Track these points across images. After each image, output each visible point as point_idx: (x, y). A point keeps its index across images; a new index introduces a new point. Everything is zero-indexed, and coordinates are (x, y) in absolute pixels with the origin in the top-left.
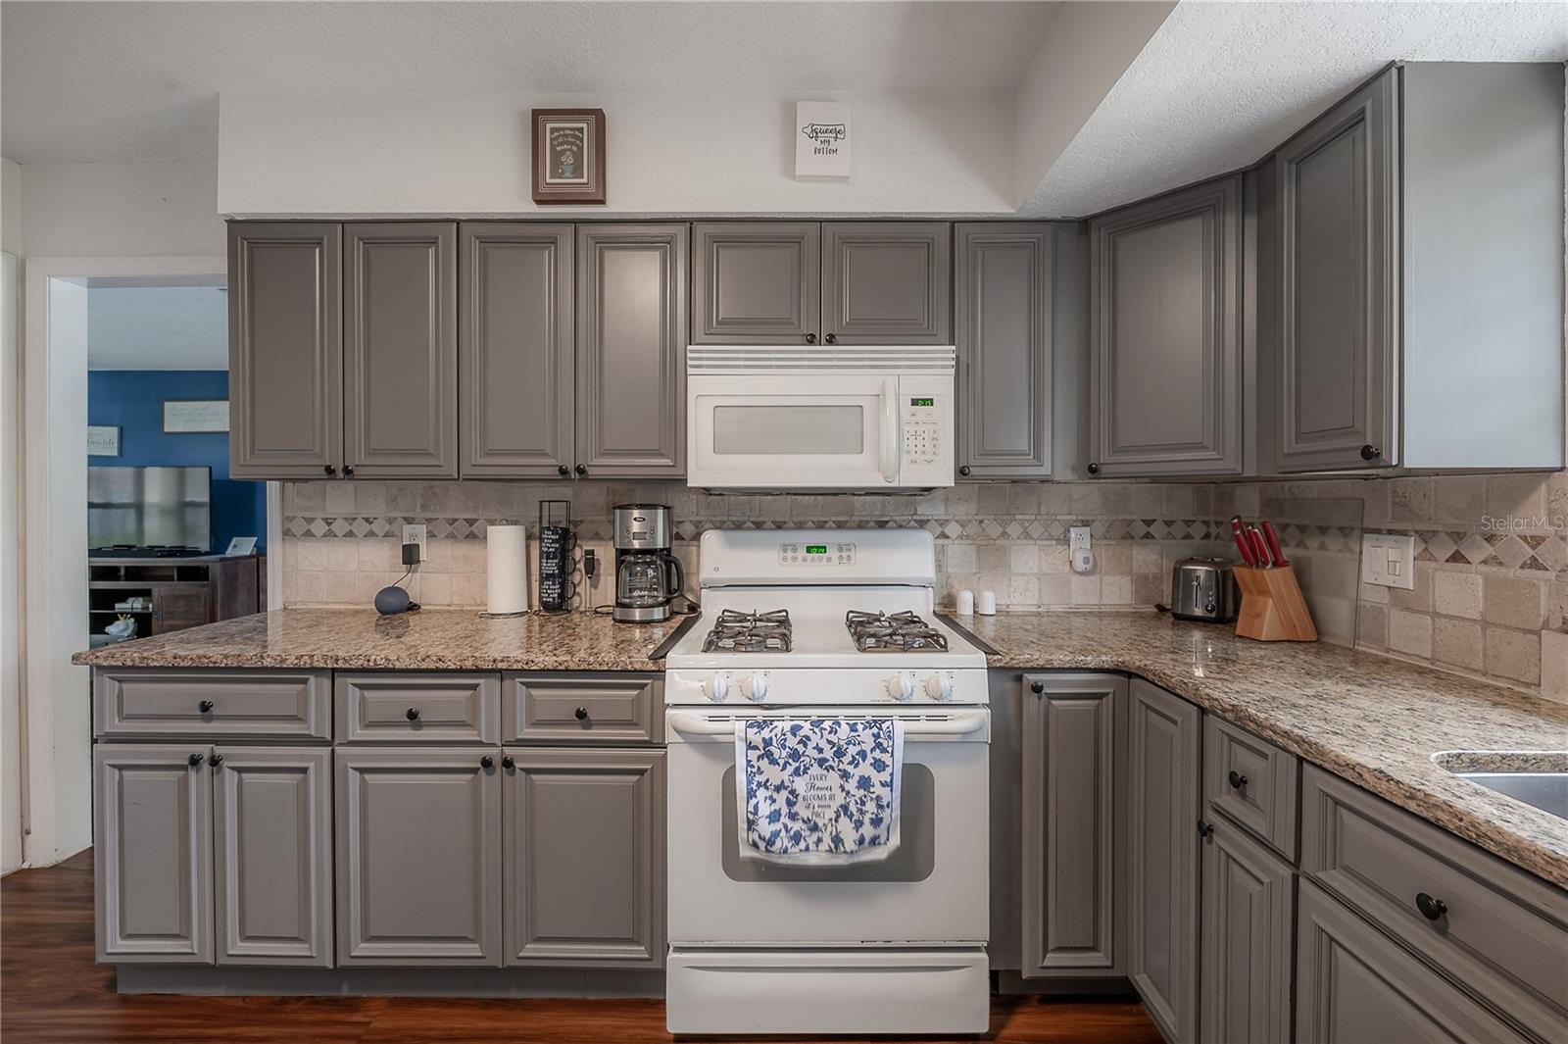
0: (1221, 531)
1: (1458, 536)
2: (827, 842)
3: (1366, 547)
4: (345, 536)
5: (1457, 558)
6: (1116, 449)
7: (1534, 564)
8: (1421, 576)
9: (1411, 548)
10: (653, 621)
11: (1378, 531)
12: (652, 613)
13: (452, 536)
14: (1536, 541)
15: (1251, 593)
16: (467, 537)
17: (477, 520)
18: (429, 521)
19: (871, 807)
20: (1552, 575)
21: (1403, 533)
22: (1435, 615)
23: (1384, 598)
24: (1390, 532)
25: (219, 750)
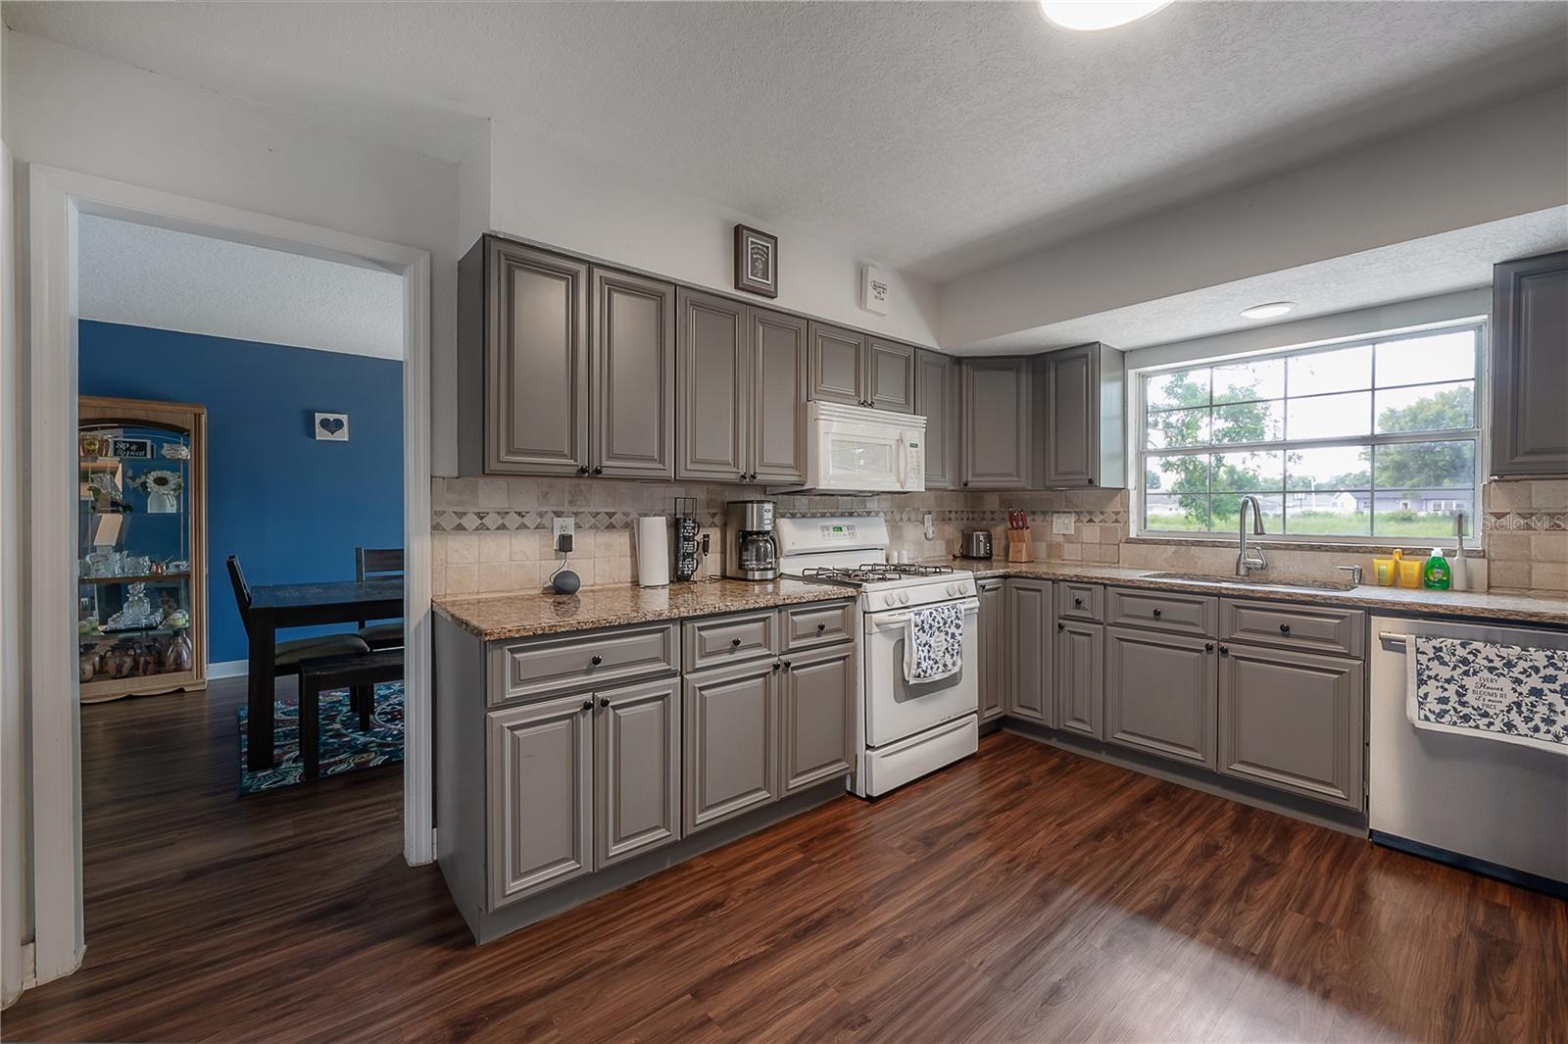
0: (975, 516)
1: (1090, 513)
2: (941, 668)
3: (1054, 520)
4: (497, 529)
5: (1090, 521)
6: (975, 475)
7: (1117, 521)
8: (1077, 529)
9: (1073, 518)
10: (767, 580)
11: (1059, 512)
12: (766, 575)
13: (594, 527)
14: (1117, 513)
15: (1014, 541)
16: (607, 527)
17: (615, 513)
18: (576, 514)
19: (956, 646)
20: (1121, 525)
21: (1070, 513)
22: (1083, 543)
23: (1062, 539)
24: (1064, 512)
25: (600, 695)
